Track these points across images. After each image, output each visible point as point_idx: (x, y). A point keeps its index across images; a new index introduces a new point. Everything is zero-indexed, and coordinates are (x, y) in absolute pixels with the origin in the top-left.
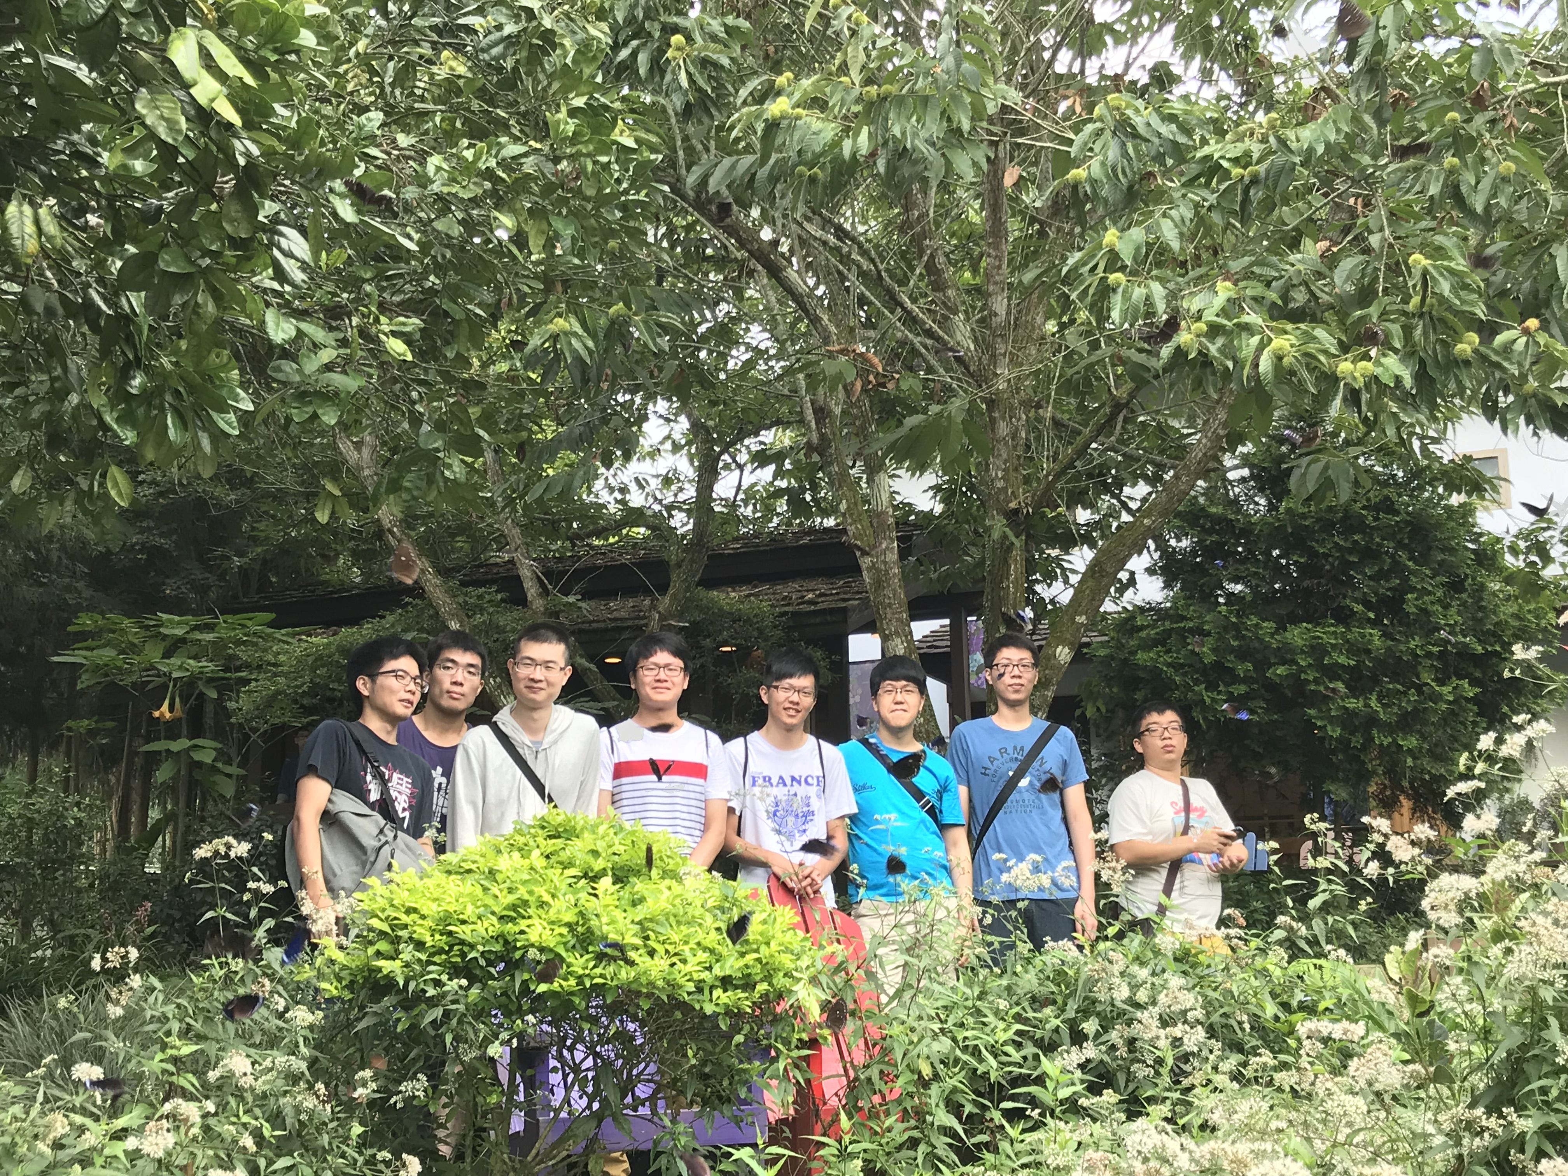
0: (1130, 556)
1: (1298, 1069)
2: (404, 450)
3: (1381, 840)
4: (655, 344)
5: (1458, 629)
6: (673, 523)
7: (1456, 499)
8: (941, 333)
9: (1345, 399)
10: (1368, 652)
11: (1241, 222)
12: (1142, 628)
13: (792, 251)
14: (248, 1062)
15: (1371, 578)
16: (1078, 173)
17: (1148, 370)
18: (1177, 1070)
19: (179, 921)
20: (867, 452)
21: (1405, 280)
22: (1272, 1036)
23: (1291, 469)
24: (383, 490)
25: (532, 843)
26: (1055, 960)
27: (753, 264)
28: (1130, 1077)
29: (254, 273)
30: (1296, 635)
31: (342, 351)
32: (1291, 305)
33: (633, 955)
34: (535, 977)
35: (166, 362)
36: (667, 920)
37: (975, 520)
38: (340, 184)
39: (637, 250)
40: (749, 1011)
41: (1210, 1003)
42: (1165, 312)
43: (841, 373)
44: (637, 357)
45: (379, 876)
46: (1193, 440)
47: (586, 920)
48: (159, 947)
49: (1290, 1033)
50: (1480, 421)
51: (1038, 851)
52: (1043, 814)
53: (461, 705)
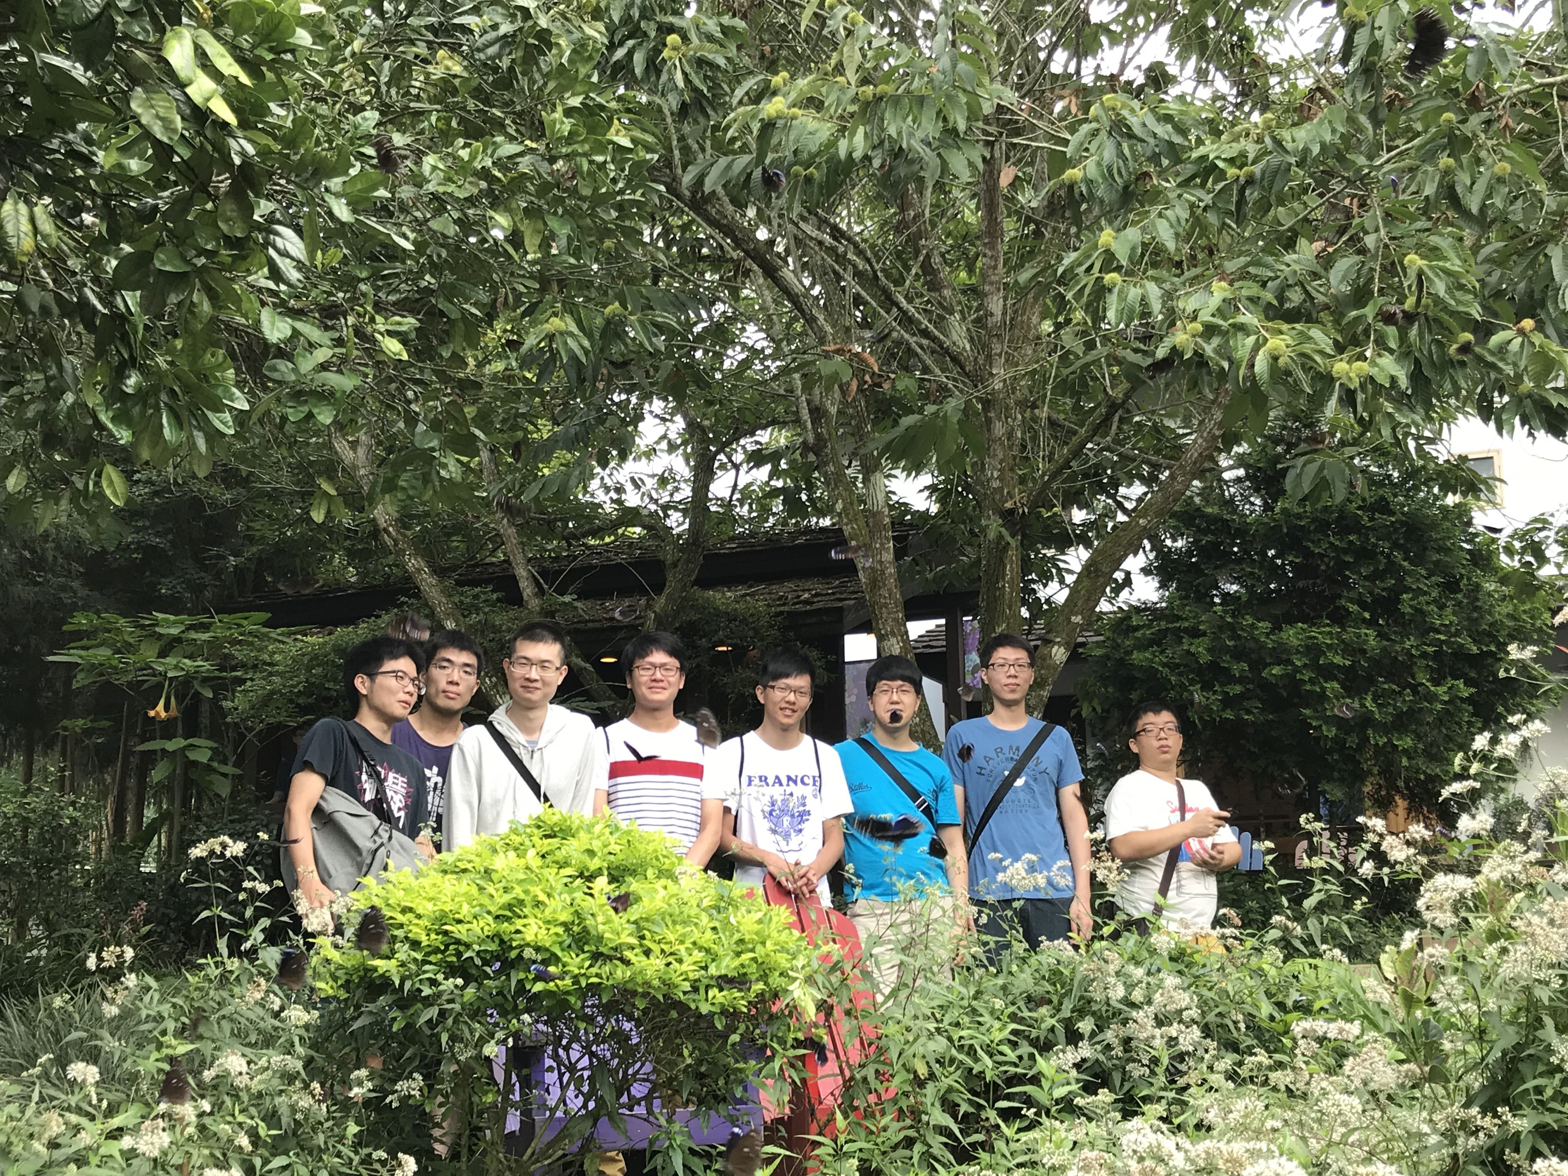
0: (1125, 556)
1: (1293, 1069)
2: (400, 450)
3: (1376, 839)
4: (651, 344)
5: (1453, 629)
6: (668, 523)
7: (1451, 500)
8: (936, 333)
9: (1340, 399)
10: (1363, 652)
11: (1237, 223)
12: (1137, 628)
13: (787, 251)
14: (243, 1062)
15: (1366, 578)
16: (1073, 174)
17: (1143, 369)
18: (1172, 1070)
19: (175, 920)
20: (862, 452)
21: (1400, 281)
22: (1267, 1036)
23: (1285, 470)
24: (378, 490)
25: (527, 843)
26: (1050, 960)
27: (749, 263)
28: (1126, 1077)
29: (249, 272)
30: (1292, 635)
31: (338, 350)
32: (1287, 305)
33: (628, 954)
34: (531, 977)
35: (161, 361)
36: (663, 919)
37: (971, 520)
38: (336, 183)
39: (633, 250)
40: (745, 1010)
41: (1206, 1003)
42: (1161, 311)
43: (837, 373)
44: (633, 356)
45: (376, 875)
46: (1188, 440)
47: (582, 920)
48: (155, 947)
49: (1286, 1032)
50: (1476, 421)
51: (1034, 851)
52: (1039, 814)
53: (457, 705)
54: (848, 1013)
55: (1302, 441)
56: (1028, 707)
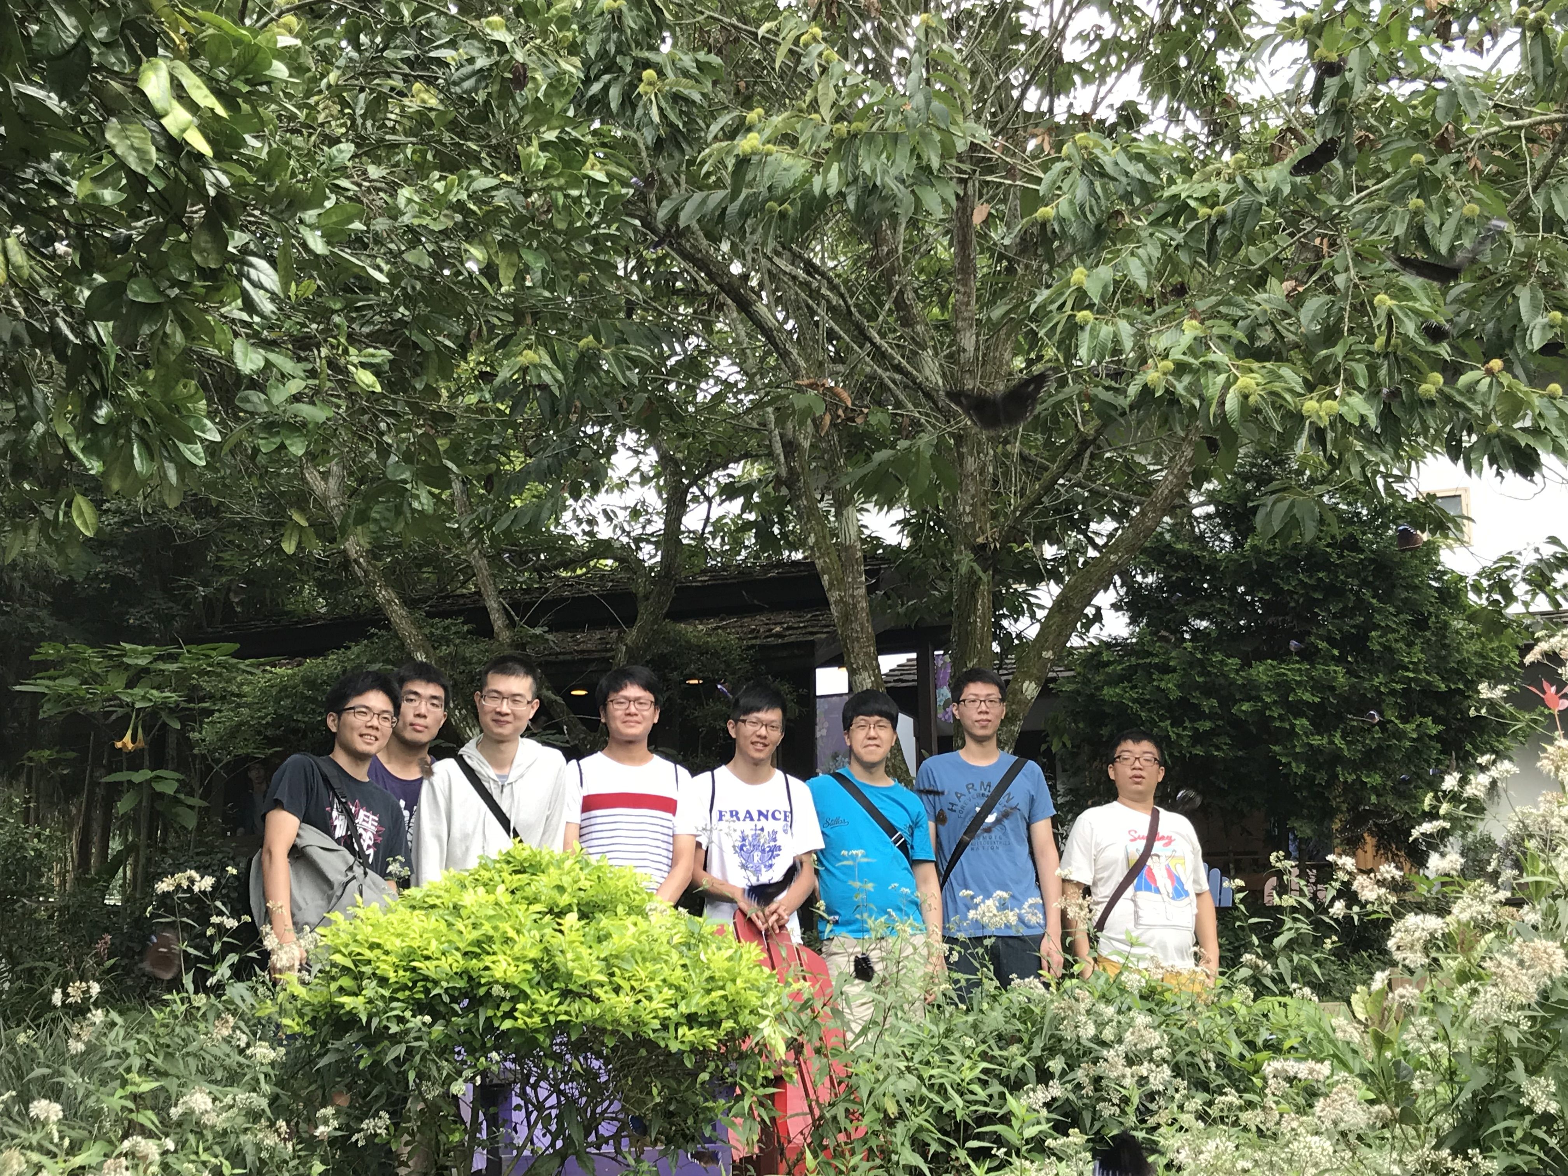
0: (1096, 592)
1: (1264, 1108)
2: (372, 481)
3: (1346, 878)
4: (625, 377)
5: (1421, 667)
6: (640, 555)
8: (909, 368)
9: (1310, 437)
10: (1333, 689)
11: (1208, 262)
12: (1108, 664)
13: (761, 285)
14: (209, 1099)
15: (1335, 616)
16: (1046, 212)
17: (1115, 408)
18: (1142, 1109)
19: (140, 954)
20: (835, 486)
21: (1370, 320)
22: (1237, 1075)
23: (1256, 507)
24: (350, 521)
25: (497, 878)
26: (1021, 998)
27: (723, 297)
28: (1096, 1116)
29: (223, 304)
30: (1262, 672)
31: (310, 382)
32: (1257, 344)
33: (598, 991)
34: (499, 1014)
35: (133, 392)
36: (633, 956)
37: (943, 555)
38: (310, 215)
39: (607, 283)
40: (715, 1048)
41: (1176, 1042)
42: (1133, 349)
43: (810, 407)
44: (606, 389)
45: (344, 911)
46: (1159, 476)
47: (551, 956)
48: (119, 980)
49: (1256, 1072)
50: (1444, 460)
51: (1004, 888)
52: (1009, 848)
53: (425, 737)
54: (818, 1051)
55: (1272, 479)
56: (999, 742)
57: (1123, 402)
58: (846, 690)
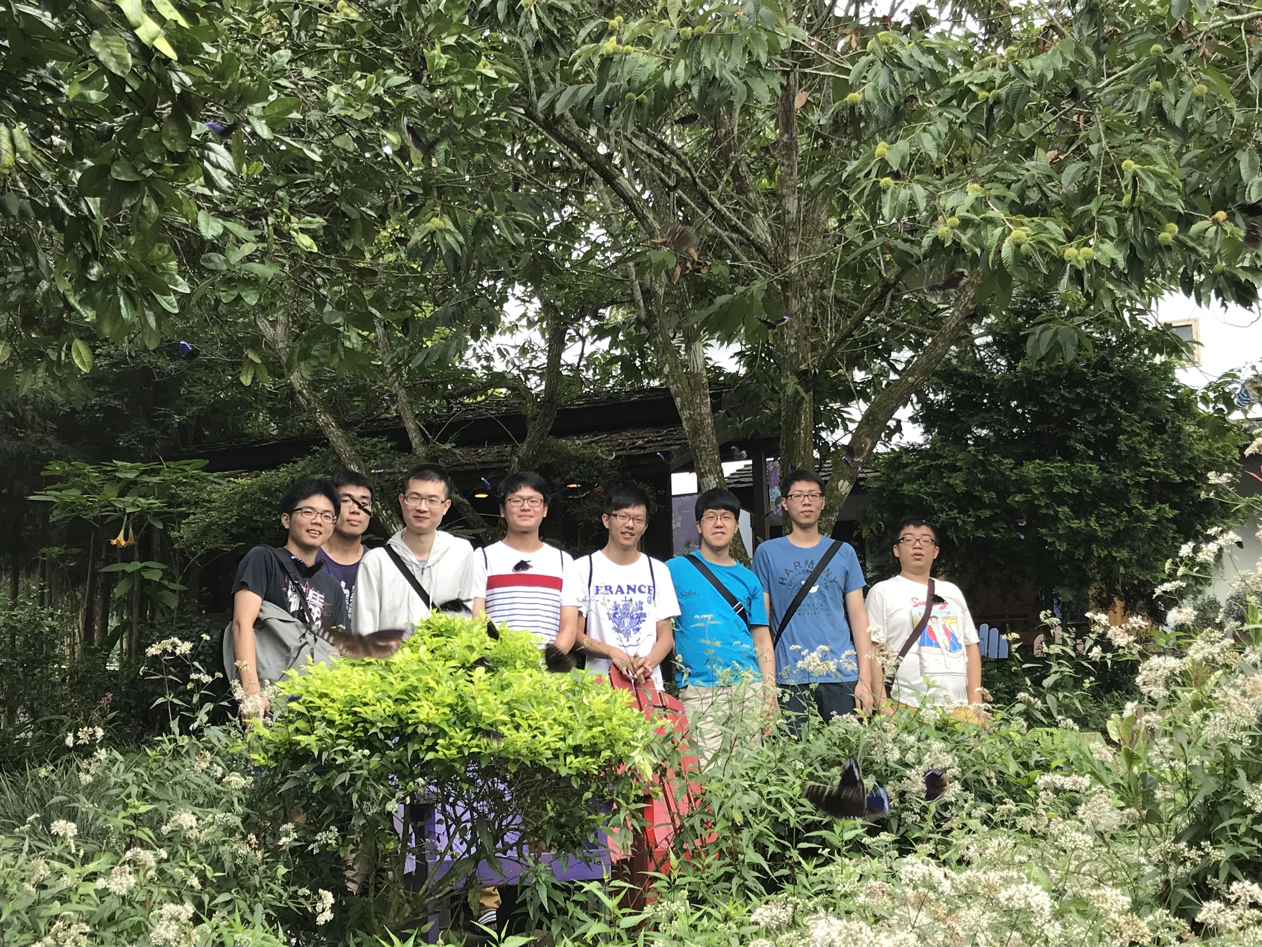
0: (897, 408)
1: (1036, 815)
2: (312, 326)
3: (1101, 631)
4: (513, 238)
5: (1160, 463)
6: (529, 384)
7: (1158, 359)
8: (744, 228)
9: (1071, 278)
10: (1089, 482)
11: (987, 136)
12: (907, 465)
13: (623, 163)
14: (194, 818)
15: (1090, 423)
16: (854, 96)
17: (912, 256)
18: (938, 817)
19: (135, 708)
20: (685, 325)
21: (1118, 182)
22: (1014, 789)
23: (1026, 337)
24: (295, 358)
25: (419, 641)
26: (840, 730)
27: (592, 173)
28: (901, 822)
29: (187, 181)
30: (1031, 469)
31: (261, 246)
32: (1027, 203)
33: (502, 729)
34: (424, 748)
35: (118, 255)
36: (529, 701)
37: (772, 380)
38: (256, 108)
39: (498, 162)
40: (596, 773)
41: (965, 763)
42: (926, 210)
43: (664, 261)
44: (499, 249)
45: (298, 669)
46: (947, 313)
47: (464, 702)
48: (118, 729)
49: (1029, 786)
50: (1180, 295)
51: (825, 643)
52: (829, 615)
53: (359, 530)
54: (678, 774)
55: (1039, 313)
56: (820, 530)
57: (918, 252)
58: (696, 491)
